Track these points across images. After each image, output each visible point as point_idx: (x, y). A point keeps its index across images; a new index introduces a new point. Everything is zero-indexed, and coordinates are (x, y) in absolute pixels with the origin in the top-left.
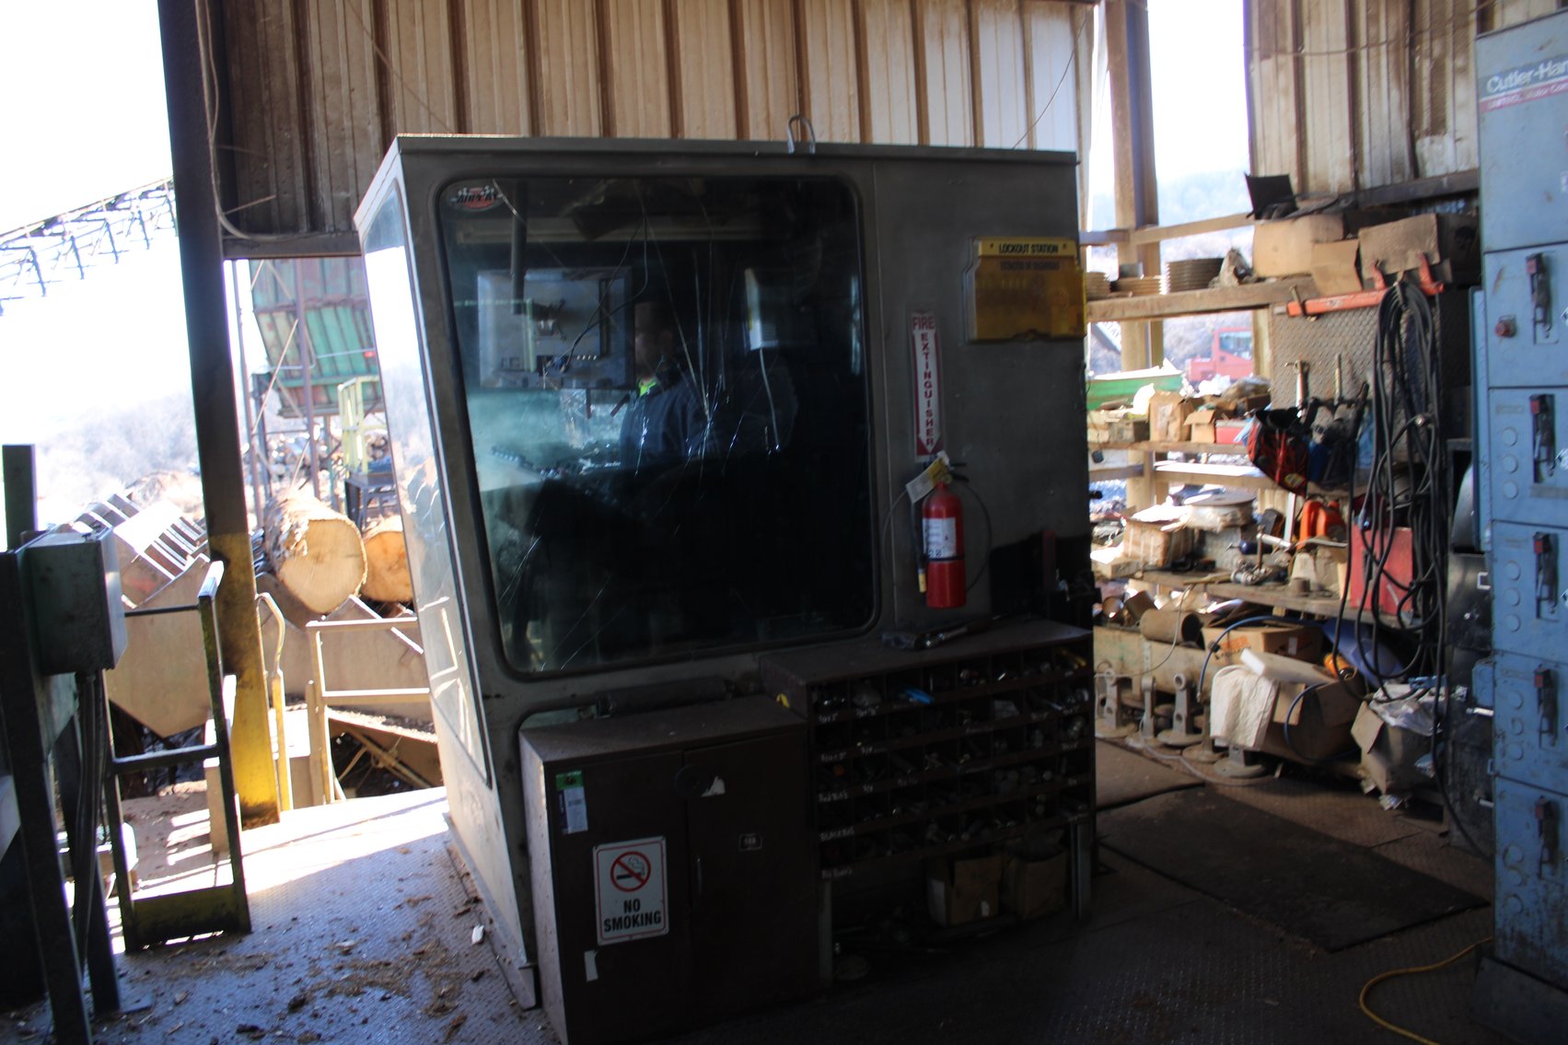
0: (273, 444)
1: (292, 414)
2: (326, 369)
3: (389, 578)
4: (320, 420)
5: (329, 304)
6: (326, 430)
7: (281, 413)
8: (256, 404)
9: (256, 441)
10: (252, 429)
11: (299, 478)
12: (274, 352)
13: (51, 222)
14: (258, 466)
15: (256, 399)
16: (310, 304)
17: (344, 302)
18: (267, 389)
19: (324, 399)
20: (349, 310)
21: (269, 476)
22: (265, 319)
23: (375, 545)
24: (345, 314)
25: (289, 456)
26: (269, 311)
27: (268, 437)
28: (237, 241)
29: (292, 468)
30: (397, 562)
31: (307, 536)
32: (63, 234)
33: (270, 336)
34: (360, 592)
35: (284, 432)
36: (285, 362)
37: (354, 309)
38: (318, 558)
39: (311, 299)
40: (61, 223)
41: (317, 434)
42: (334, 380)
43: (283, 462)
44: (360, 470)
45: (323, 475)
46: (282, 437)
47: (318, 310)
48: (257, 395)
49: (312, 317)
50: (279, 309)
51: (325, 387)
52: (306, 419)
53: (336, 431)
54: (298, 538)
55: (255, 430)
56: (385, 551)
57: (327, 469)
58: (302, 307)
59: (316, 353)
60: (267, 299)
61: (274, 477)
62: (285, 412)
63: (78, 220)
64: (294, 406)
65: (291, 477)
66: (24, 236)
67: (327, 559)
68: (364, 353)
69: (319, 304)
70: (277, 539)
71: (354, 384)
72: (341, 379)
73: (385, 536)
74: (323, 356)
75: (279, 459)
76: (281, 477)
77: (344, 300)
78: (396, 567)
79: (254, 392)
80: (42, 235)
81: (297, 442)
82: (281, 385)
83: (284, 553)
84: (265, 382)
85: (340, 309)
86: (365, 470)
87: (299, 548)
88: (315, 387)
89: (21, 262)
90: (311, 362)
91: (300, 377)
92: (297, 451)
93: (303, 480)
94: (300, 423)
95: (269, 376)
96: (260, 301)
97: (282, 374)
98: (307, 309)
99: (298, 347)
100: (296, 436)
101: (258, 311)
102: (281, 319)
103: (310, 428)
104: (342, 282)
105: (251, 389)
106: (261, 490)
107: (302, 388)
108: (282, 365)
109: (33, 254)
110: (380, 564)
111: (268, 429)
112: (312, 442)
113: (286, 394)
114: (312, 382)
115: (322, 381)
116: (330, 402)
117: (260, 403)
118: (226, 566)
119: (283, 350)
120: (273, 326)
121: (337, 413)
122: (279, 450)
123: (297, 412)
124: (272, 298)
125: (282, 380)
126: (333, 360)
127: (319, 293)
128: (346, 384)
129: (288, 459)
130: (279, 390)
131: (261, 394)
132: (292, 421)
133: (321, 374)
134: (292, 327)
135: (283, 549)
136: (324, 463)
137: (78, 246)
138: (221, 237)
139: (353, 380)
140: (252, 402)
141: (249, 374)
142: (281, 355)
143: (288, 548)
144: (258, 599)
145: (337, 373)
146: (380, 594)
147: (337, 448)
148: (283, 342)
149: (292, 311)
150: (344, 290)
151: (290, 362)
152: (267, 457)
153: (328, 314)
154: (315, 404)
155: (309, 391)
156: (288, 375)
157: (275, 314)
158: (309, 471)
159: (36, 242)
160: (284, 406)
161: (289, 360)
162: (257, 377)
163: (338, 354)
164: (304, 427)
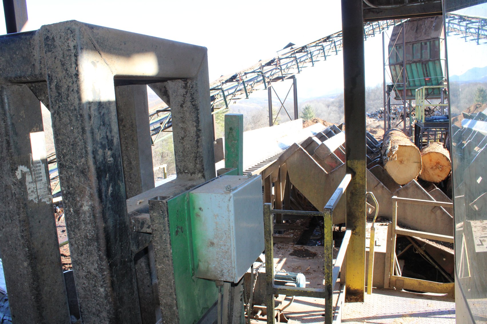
0: (392, 108)
1: (399, 99)
2: (411, 84)
3: (431, 172)
4: (408, 101)
5: (414, 62)
6: (410, 105)
7: (395, 98)
8: (388, 95)
9: (387, 107)
10: (386, 103)
11: (400, 119)
12: (395, 78)
13: (329, 37)
14: (387, 115)
15: (387, 93)
16: (408, 62)
17: (419, 62)
18: (391, 90)
19: (410, 94)
20: (421, 64)
21: (390, 118)
22: (393, 67)
23: (427, 158)
24: (419, 65)
25: (397, 112)
26: (394, 65)
27: (391, 106)
28: (370, 10)
29: (398, 116)
30: (436, 166)
31: (397, 152)
32: (332, 41)
33: (394, 73)
34: (418, 178)
35: (396, 105)
36: (398, 82)
37: (422, 64)
38: (401, 162)
39: (408, 61)
40: (331, 38)
41: (407, 105)
42: (414, 88)
43: (395, 114)
44: (421, 121)
45: (407, 119)
46: (395, 106)
47: (410, 64)
48: (388, 92)
49: (408, 66)
50: (397, 64)
51: (411, 90)
52: (403, 101)
53: (413, 105)
54: (394, 153)
55: (387, 104)
56: (431, 160)
57: (408, 117)
58: (405, 63)
59: (408, 79)
60: (394, 61)
61: (391, 119)
62: (397, 98)
63: (337, 37)
64: (400, 96)
65: (397, 119)
66: (321, 42)
67: (405, 163)
68: (425, 79)
69: (410, 62)
70: (385, 151)
71: (422, 89)
72: (416, 87)
73: (431, 154)
74: (411, 80)
75: (394, 113)
76: (394, 119)
77: (419, 61)
78: (435, 167)
79: (387, 91)
80: (327, 42)
81: (400, 108)
82: (396, 89)
83: (387, 158)
84: (391, 88)
85: (418, 64)
86: (423, 121)
87: (394, 157)
88: (407, 90)
89: (319, 50)
90: (407, 82)
91: (403, 87)
92: (400, 111)
93: (401, 120)
94: (401, 102)
95: (393, 86)
96: (391, 62)
97: (397, 85)
98: (407, 64)
99: (403, 76)
100: (400, 106)
101: (390, 65)
102: (398, 67)
103: (404, 104)
104: (419, 55)
105: (386, 90)
106: (387, 122)
107: (403, 90)
108: (397, 82)
109: (323, 47)
110: (428, 166)
111: (391, 103)
112: (405, 108)
113: (397, 92)
114: (406, 88)
115: (410, 88)
116: (412, 95)
117: (389, 94)
118: (353, 177)
119: (398, 77)
120: (395, 70)
121: (415, 99)
122: (394, 110)
123: (401, 98)
124: (395, 60)
125: (397, 87)
126: (414, 81)
127: (411, 58)
128: (418, 89)
129: (396, 113)
130: (395, 91)
131: (389, 92)
132: (399, 101)
133: (410, 86)
134: (401, 70)
135: (387, 156)
136: (408, 115)
137: (336, 45)
138: (362, 8)
139: (422, 87)
140: (386, 94)
141: (386, 85)
142: (397, 79)
143: (389, 157)
144: (367, 194)
145: (415, 86)
146: (427, 178)
147: (413, 110)
148: (398, 74)
149: (401, 65)
150: (420, 57)
151: (400, 82)
152: (390, 112)
153: (414, 66)
154: (407, 96)
155: (405, 91)
156: (399, 86)
157: (396, 66)
158: (403, 117)
159: (324, 44)
160: (396, 96)
161: (399, 81)
162: (389, 86)
163: (416, 79)
164: (403, 103)
